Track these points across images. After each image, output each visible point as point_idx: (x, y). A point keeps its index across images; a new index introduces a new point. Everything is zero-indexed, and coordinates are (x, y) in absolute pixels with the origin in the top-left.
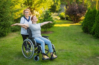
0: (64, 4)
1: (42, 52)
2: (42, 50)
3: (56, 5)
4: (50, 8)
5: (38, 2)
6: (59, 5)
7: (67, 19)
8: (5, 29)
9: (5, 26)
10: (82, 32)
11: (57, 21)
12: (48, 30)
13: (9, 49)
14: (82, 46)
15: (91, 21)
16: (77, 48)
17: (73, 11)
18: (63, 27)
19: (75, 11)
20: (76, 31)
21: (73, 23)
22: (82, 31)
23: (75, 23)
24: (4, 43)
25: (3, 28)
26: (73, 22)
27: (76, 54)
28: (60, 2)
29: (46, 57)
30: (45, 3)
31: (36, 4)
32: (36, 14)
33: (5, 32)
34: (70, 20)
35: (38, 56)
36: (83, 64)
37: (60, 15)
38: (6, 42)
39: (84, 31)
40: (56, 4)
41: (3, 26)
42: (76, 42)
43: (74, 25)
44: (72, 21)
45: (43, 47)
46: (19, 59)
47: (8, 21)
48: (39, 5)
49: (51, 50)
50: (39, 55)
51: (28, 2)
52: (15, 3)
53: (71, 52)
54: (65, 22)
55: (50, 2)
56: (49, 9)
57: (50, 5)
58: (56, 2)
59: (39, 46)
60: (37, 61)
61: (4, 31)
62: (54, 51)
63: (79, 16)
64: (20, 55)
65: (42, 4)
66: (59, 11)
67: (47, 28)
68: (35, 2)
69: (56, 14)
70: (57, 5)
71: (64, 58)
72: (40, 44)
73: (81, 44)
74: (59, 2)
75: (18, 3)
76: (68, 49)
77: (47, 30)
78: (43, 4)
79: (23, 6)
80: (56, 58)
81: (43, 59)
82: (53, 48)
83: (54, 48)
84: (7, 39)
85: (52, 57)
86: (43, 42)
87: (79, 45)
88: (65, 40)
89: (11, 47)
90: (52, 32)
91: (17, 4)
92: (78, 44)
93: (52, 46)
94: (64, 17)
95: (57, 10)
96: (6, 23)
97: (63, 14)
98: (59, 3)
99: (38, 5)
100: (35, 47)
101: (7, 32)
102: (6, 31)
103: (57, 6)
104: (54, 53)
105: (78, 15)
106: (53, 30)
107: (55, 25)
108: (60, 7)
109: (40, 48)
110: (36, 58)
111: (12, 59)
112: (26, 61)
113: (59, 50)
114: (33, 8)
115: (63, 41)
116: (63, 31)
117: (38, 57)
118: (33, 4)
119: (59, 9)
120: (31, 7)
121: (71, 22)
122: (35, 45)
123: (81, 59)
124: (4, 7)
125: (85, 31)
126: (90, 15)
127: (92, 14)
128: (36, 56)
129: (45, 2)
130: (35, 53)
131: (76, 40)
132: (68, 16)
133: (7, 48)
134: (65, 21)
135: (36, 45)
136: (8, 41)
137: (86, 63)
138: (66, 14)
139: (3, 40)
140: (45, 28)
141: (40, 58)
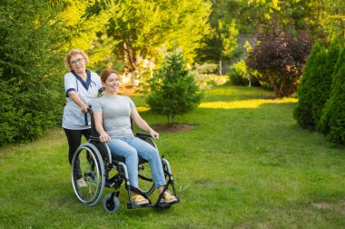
0: (250, 33)
1: (128, 183)
2: (127, 177)
3: (222, 35)
4: (197, 45)
5: (159, 26)
6: (232, 37)
7: (256, 83)
8: (33, 115)
9: (36, 105)
10: (294, 128)
11: (216, 91)
13: (37, 176)
14: (279, 170)
15: (323, 90)
16: (259, 176)
17: (273, 57)
18: (237, 110)
19: (279, 57)
20: (275, 124)
21: (273, 98)
23: (281, 97)
24: (27, 159)
25: (25, 113)
26: (274, 94)
27: (249, 193)
28: (236, 27)
29: (140, 200)
30: (179, 31)
31: (152, 35)
32: (145, 66)
33: (35, 125)
34: (265, 88)
35: (117, 196)
36: (260, 225)
37: (234, 70)
38: (33, 158)
39: (299, 122)
40: (224, 32)
41: (27, 106)
42: (263, 158)
44: (272, 89)
46: (60, 205)
47: (46, 89)
48: (162, 36)
50: (118, 193)
51: (122, 27)
52: (74, 32)
53: (236, 186)
54: (248, 93)
55: (198, 25)
57: (200, 37)
58: (224, 27)
59: (120, 163)
60: (114, 211)
61: (29, 123)
62: (170, 182)
63: (292, 73)
65: (170, 35)
66: (232, 58)
68: (147, 29)
69: (210, 65)
70: (227, 37)
72: (124, 160)
73: (275, 165)
74: (234, 24)
75: (83, 31)
76: (227, 178)
77: (176, 121)
78: (172, 34)
79: (106, 42)
80: (174, 202)
81: (130, 205)
82: (166, 173)
83: (171, 173)
84: (39, 148)
85: (162, 200)
87: (269, 168)
88: (224, 152)
89: (44, 173)
90: (193, 127)
91: (79, 35)
92: (264, 165)
93: (164, 165)
94: (244, 76)
95: (225, 53)
96: (38, 96)
97: (241, 67)
98: (233, 30)
99: (156, 37)
100: (108, 168)
101: (42, 126)
102: (39, 122)
103: (225, 40)
104: (170, 186)
105: (289, 68)
106: (198, 121)
107: (203, 105)
108: (237, 42)
109: (123, 170)
110: (111, 204)
111: (41, 206)
112: (79, 212)
114: (139, 48)
115: (220, 155)
116: (229, 124)
117: (116, 200)
118: (139, 36)
119: (232, 49)
120: (133, 46)
121: (268, 94)
122: (108, 161)
123: (256, 209)
125: (302, 122)
126: (319, 68)
127: (325, 63)
128: (109, 195)
129: (180, 28)
130: (107, 186)
131: (264, 151)
132: (261, 75)
133: (32, 174)
134: (250, 89)
135: (111, 162)
136: (42, 153)
137: (269, 220)
138: (250, 65)
140: (167, 113)
141: (121, 202)
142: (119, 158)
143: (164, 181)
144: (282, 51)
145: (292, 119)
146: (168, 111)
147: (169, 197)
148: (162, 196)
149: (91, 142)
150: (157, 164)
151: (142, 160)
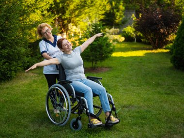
0: (131, 9)
1: (88, 111)
2: (87, 107)
3: (115, 10)
4: (102, 17)
5: (78, 5)
6: (121, 12)
7: (139, 40)
8: (10, 64)
9: (11, 57)
10: (171, 68)
11: (119, 46)
12: (99, 64)
13: (18, 105)
14: (172, 97)
16: (161, 102)
17: (152, 24)
18: (132, 57)
19: (156, 24)
20: (158, 66)
21: (152, 49)
22: (171, 65)
23: (156, 48)
24: (8, 94)
25: (5, 63)
26: (151, 47)
27: (160, 114)
28: (123, 5)
29: (96, 122)
30: (91, 8)
31: (74, 11)
32: (73, 30)
33: (10, 70)
34: (145, 43)
35: (80, 120)
36: (175, 136)
37: (125, 32)
38: (12, 92)
39: (174, 65)
40: (116, 9)
41: (5, 58)
42: (159, 89)
43: (153, 53)
44: (149, 44)
45: (90, 101)
46: (40, 126)
47: (17, 47)
48: (80, 12)
49: (106, 106)
50: (81, 117)
51: (56, 6)
52: (31, 9)
53: (149, 109)
54: (135, 46)
55: (103, 5)
56: (101, 20)
57: (103, 12)
58: (116, 5)
59: (82, 98)
60: (78, 130)
61: (7, 69)
62: (113, 109)
63: (163, 33)
64: (42, 118)
65: (86, 11)
66: (121, 24)
67: (97, 61)
68: (72, 7)
69: (116, 29)
70: (118, 11)
71: (135, 124)
72: (83, 95)
73: (169, 94)
74: (122, 4)
75: (37, 8)
76: (141, 104)
77: (97, 66)
79: (46, 15)
80: (117, 123)
81: (91, 126)
82: (111, 103)
83: (113, 103)
84: (14, 85)
85: (109, 121)
86: (88, 91)
87: (166, 96)
88: (135, 86)
89: (22, 102)
90: (108, 69)
91: (34, 12)
92: (162, 94)
93: (109, 98)
94: (132, 36)
95: (117, 21)
96: (12, 52)
97: (130, 29)
98: (122, 7)
99: (77, 12)
100: (73, 100)
101: (15, 71)
102: (13, 68)
103: (117, 13)
104: (114, 112)
105: (162, 30)
106: (110, 65)
107: (114, 55)
108: (124, 14)
109: (84, 102)
110: (76, 125)
111: (26, 127)
112: (55, 131)
113: (124, 107)
114: (66, 19)
115: (132, 88)
116: (131, 67)
117: (80, 122)
118: (67, 11)
119: (121, 19)
120: (63, 18)
121: (148, 47)
122: (73, 96)
123: (169, 125)
124: (7, 19)
125: (177, 65)
128: (75, 119)
129: (92, 6)
130: (73, 113)
131: (158, 85)
133: (15, 103)
134: (135, 44)
135: (75, 97)
136: (17, 88)
137: (180, 133)
138: (137, 29)
139: (7, 88)
141: (83, 124)
142: (80, 94)
143: (109, 108)
144: (158, 20)
145: (170, 63)
146: (93, 59)
147: (114, 119)
148: (109, 118)
149: (59, 83)
150: (105, 97)
151: (95, 95)
